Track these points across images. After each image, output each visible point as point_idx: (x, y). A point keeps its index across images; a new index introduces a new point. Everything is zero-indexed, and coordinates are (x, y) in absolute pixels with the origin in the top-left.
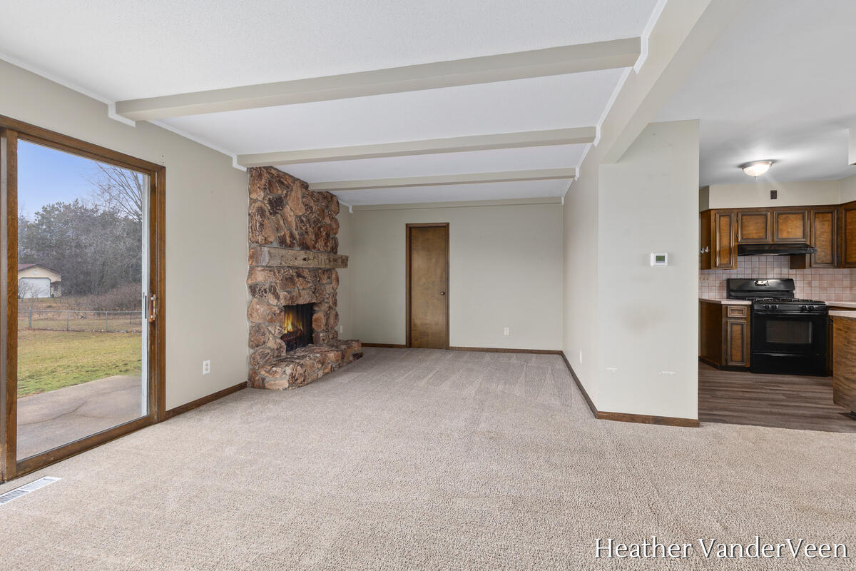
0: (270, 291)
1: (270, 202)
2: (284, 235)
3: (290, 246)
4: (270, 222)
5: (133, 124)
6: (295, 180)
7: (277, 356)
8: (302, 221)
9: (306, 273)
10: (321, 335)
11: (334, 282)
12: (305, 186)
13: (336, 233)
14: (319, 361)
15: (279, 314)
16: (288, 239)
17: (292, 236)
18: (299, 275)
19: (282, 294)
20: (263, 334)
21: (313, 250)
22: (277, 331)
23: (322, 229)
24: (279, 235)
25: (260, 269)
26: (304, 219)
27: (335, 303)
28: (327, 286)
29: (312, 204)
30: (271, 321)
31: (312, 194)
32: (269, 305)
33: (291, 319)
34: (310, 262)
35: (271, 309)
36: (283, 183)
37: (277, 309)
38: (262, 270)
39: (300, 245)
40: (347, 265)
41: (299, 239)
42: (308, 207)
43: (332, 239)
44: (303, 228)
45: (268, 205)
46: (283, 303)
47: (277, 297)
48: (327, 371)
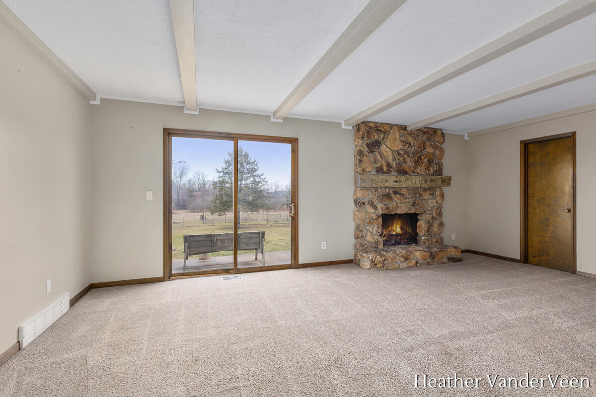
0: (369, 203)
1: (368, 145)
2: (382, 166)
3: (387, 173)
4: (368, 159)
5: (281, 121)
6: (391, 126)
7: (375, 247)
8: (399, 154)
9: (404, 191)
10: (423, 238)
11: (438, 198)
12: (404, 128)
13: (441, 159)
14: (403, 256)
15: (376, 219)
16: (385, 169)
17: (388, 165)
18: (396, 193)
19: (380, 206)
20: (362, 231)
21: (412, 174)
22: (374, 230)
23: (422, 157)
24: (376, 166)
25: (359, 189)
26: (401, 152)
27: (440, 214)
28: (430, 201)
29: (410, 139)
30: (370, 223)
31: (411, 133)
32: (367, 212)
33: (400, 224)
34: (401, 183)
35: (369, 216)
36: (380, 131)
37: (374, 215)
38: (361, 190)
39: (397, 171)
40: (450, 184)
41: (396, 167)
42: (405, 143)
43: (436, 164)
44: (401, 159)
45: (366, 147)
46: (380, 212)
47: (375, 208)
48: (411, 264)
